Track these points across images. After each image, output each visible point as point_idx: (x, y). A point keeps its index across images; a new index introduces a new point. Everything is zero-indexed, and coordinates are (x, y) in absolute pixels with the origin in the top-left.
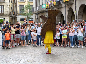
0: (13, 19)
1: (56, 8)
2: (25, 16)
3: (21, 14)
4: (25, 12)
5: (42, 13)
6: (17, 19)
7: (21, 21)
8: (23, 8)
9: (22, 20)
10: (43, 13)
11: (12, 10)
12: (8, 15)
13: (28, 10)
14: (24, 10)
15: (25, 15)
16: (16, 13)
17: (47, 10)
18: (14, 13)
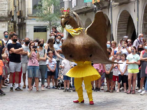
0: (17, 28)
1: (116, 2)
2: (43, 21)
3: (35, 17)
4: (45, 11)
5: (83, 15)
6: (27, 27)
7: (34, 31)
8: (39, 3)
9: (37, 30)
10: (86, 15)
11: (15, 7)
12: (6, 18)
13: (52, 7)
14: (41, 6)
15: (44, 18)
16: (23, 15)
17: (95, 6)
18: (18, 14)
